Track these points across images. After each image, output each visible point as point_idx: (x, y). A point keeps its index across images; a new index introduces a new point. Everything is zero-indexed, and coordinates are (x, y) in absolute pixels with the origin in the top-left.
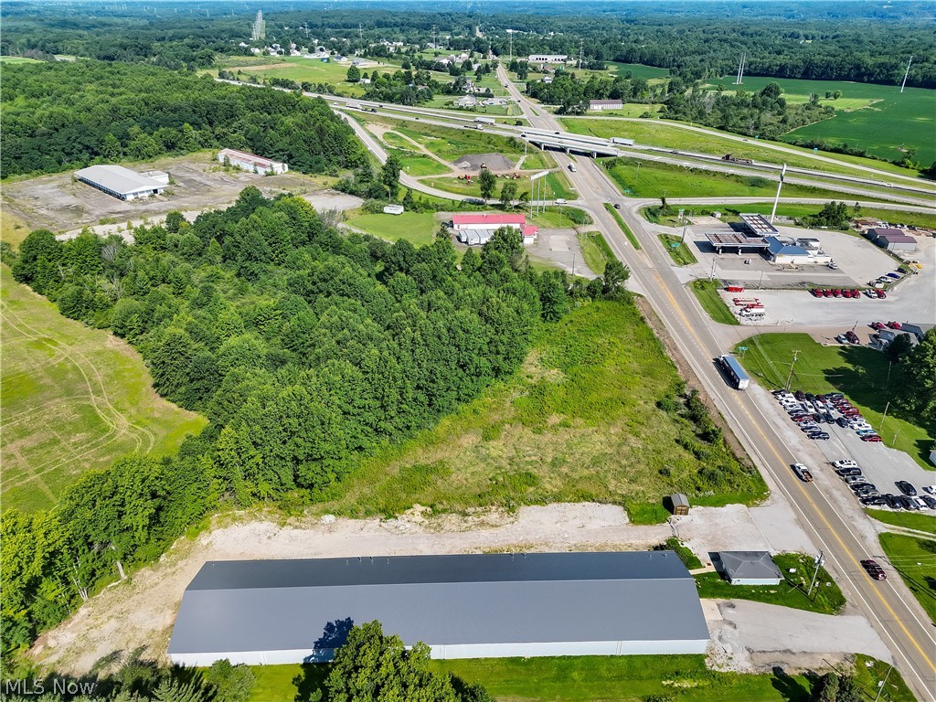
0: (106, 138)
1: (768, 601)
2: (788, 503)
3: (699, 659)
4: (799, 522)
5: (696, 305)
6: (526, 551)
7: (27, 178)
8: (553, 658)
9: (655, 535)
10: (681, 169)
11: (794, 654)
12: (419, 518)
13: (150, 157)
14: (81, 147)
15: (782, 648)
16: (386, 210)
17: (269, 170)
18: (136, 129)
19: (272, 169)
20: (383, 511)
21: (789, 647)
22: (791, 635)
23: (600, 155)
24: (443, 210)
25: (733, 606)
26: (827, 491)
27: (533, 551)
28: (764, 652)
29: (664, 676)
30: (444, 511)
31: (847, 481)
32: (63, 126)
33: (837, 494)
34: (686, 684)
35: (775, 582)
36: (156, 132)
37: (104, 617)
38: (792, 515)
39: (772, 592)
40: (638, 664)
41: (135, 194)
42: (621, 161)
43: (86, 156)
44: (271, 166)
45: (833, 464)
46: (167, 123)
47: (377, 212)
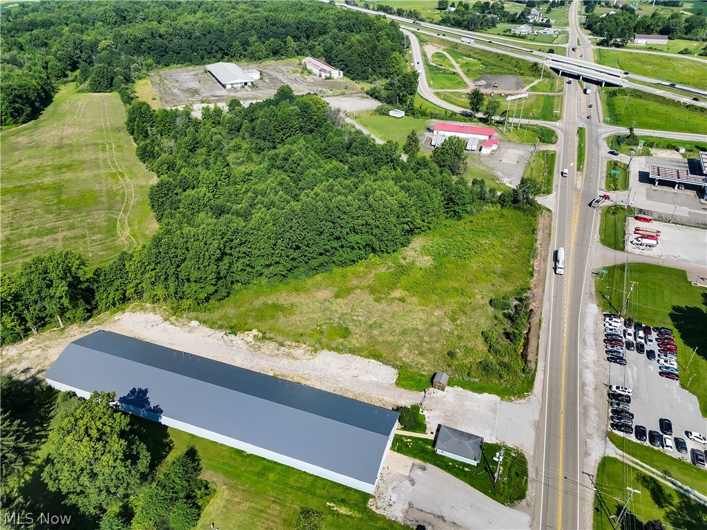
0: (234, 44)
1: (456, 475)
2: (540, 407)
3: (366, 496)
4: (537, 426)
5: (595, 226)
6: (304, 382)
7: (181, 67)
8: (264, 459)
9: (407, 399)
10: (677, 104)
11: (444, 521)
12: (250, 339)
13: (260, 59)
14: (217, 49)
15: (439, 513)
16: (391, 113)
17: (328, 75)
18: (254, 38)
19: (331, 74)
20: (231, 328)
21: (444, 515)
22: (453, 507)
23: (608, 84)
24: (435, 118)
25: (424, 469)
26: (585, 408)
27: (308, 383)
28: (421, 510)
29: (332, 499)
30: (270, 339)
31: (611, 404)
32: (209, 33)
33: (593, 412)
34: (343, 510)
35: (474, 463)
36: (267, 42)
37: (38, 346)
38: (536, 417)
39: (466, 469)
40: (320, 483)
41: (232, 84)
42: (623, 92)
43: (219, 55)
44: (330, 72)
45: (611, 387)
46: (276, 36)
47: (384, 114)
